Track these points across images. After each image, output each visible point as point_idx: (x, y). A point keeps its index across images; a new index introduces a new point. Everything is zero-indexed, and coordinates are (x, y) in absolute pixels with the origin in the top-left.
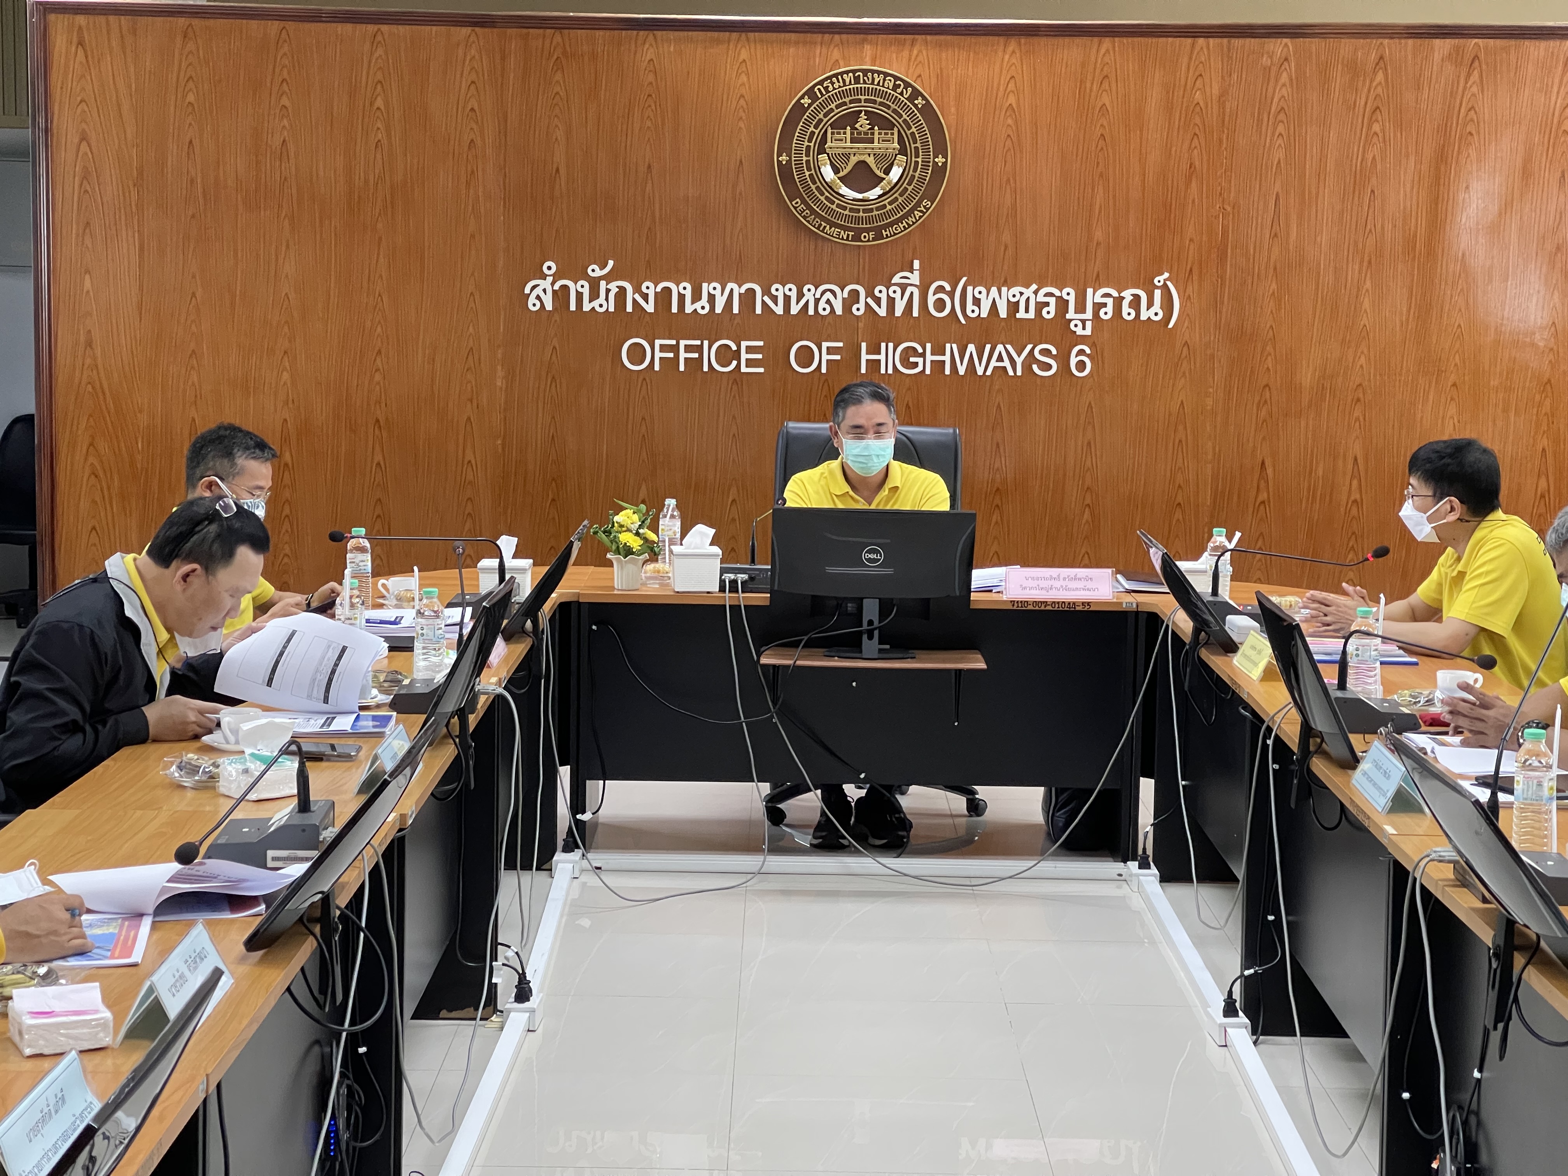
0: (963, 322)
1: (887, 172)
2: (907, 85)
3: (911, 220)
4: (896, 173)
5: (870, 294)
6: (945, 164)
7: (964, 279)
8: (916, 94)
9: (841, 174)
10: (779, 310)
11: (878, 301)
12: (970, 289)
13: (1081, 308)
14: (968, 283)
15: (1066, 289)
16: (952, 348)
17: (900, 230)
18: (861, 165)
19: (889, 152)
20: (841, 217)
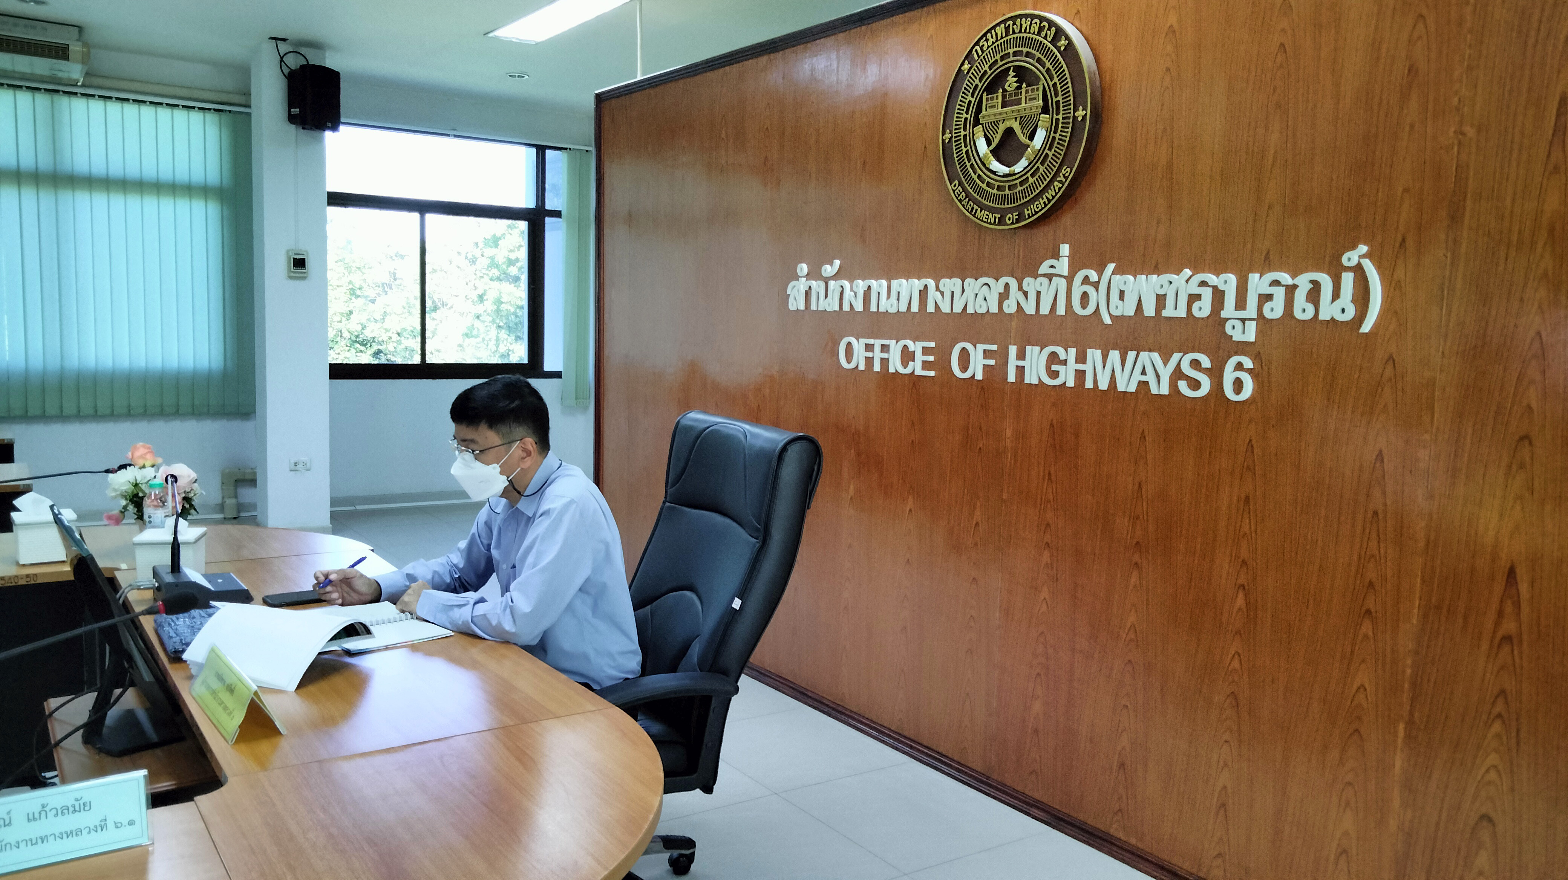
0: (1107, 320)
1: (1032, 137)
2: (1051, 24)
3: (1050, 193)
4: (1039, 137)
5: (1020, 288)
6: (1084, 118)
7: (1111, 267)
8: (1060, 32)
9: (993, 146)
10: (945, 307)
11: (1026, 294)
12: (1118, 278)
13: (1242, 301)
14: (1113, 273)
15: (1224, 276)
16: (1094, 355)
17: (1039, 207)
18: (1009, 131)
19: (1034, 110)
20: (988, 196)
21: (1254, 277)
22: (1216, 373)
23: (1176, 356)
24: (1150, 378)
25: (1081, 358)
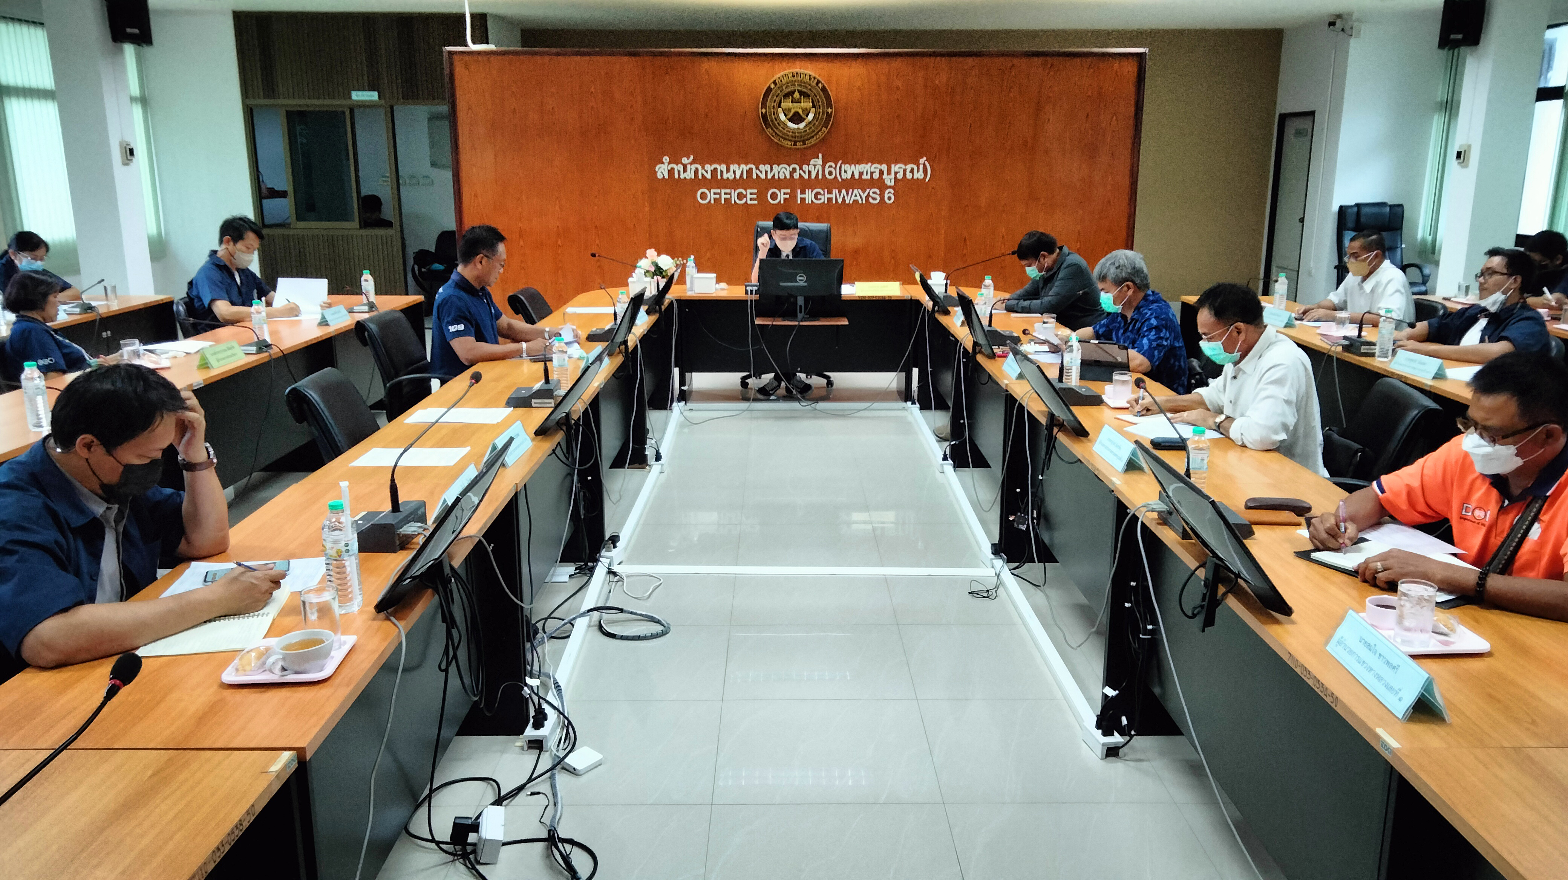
0: (840, 180)
1: (807, 116)
2: (815, 78)
3: (818, 136)
4: (811, 117)
5: (801, 168)
6: (831, 113)
7: (840, 162)
8: (818, 82)
9: (789, 117)
10: (763, 176)
11: (804, 172)
12: (843, 166)
13: (889, 173)
14: (842, 163)
15: (883, 165)
16: (835, 191)
17: (813, 141)
18: (796, 113)
19: (808, 107)
20: (788, 136)
21: (893, 166)
22: (882, 196)
23: (868, 190)
24: (858, 198)
25: (830, 192)
